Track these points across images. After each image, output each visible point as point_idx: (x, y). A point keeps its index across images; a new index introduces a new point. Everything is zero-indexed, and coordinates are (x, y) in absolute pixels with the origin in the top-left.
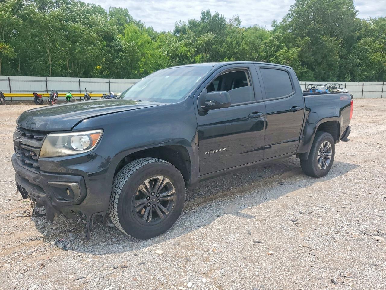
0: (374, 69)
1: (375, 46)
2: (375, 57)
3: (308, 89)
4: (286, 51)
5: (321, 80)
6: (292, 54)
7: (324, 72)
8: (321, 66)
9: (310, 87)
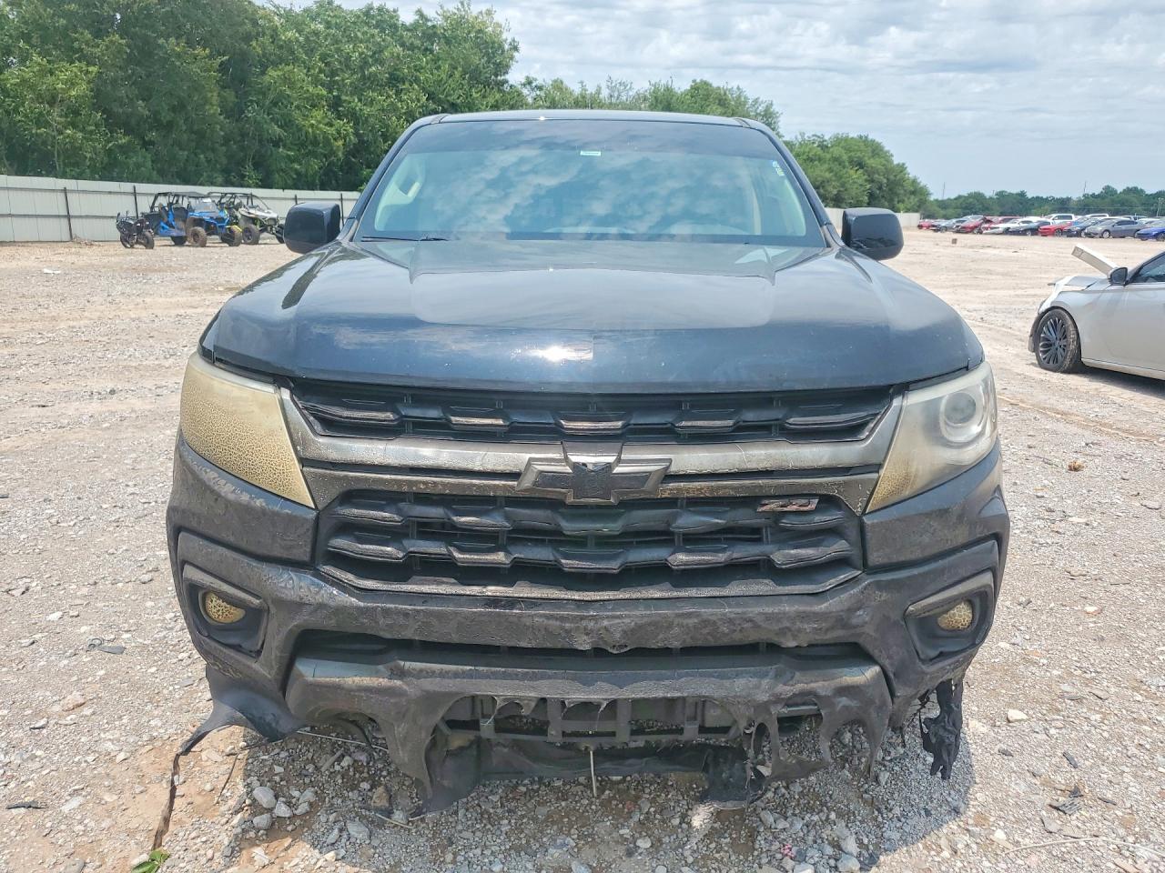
0: (314, 154)
1: (308, 91)
2: (313, 122)
3: (157, 209)
4: (44, 72)
5: (178, 181)
6: (72, 83)
7: (186, 153)
8: (174, 136)
9: (163, 201)
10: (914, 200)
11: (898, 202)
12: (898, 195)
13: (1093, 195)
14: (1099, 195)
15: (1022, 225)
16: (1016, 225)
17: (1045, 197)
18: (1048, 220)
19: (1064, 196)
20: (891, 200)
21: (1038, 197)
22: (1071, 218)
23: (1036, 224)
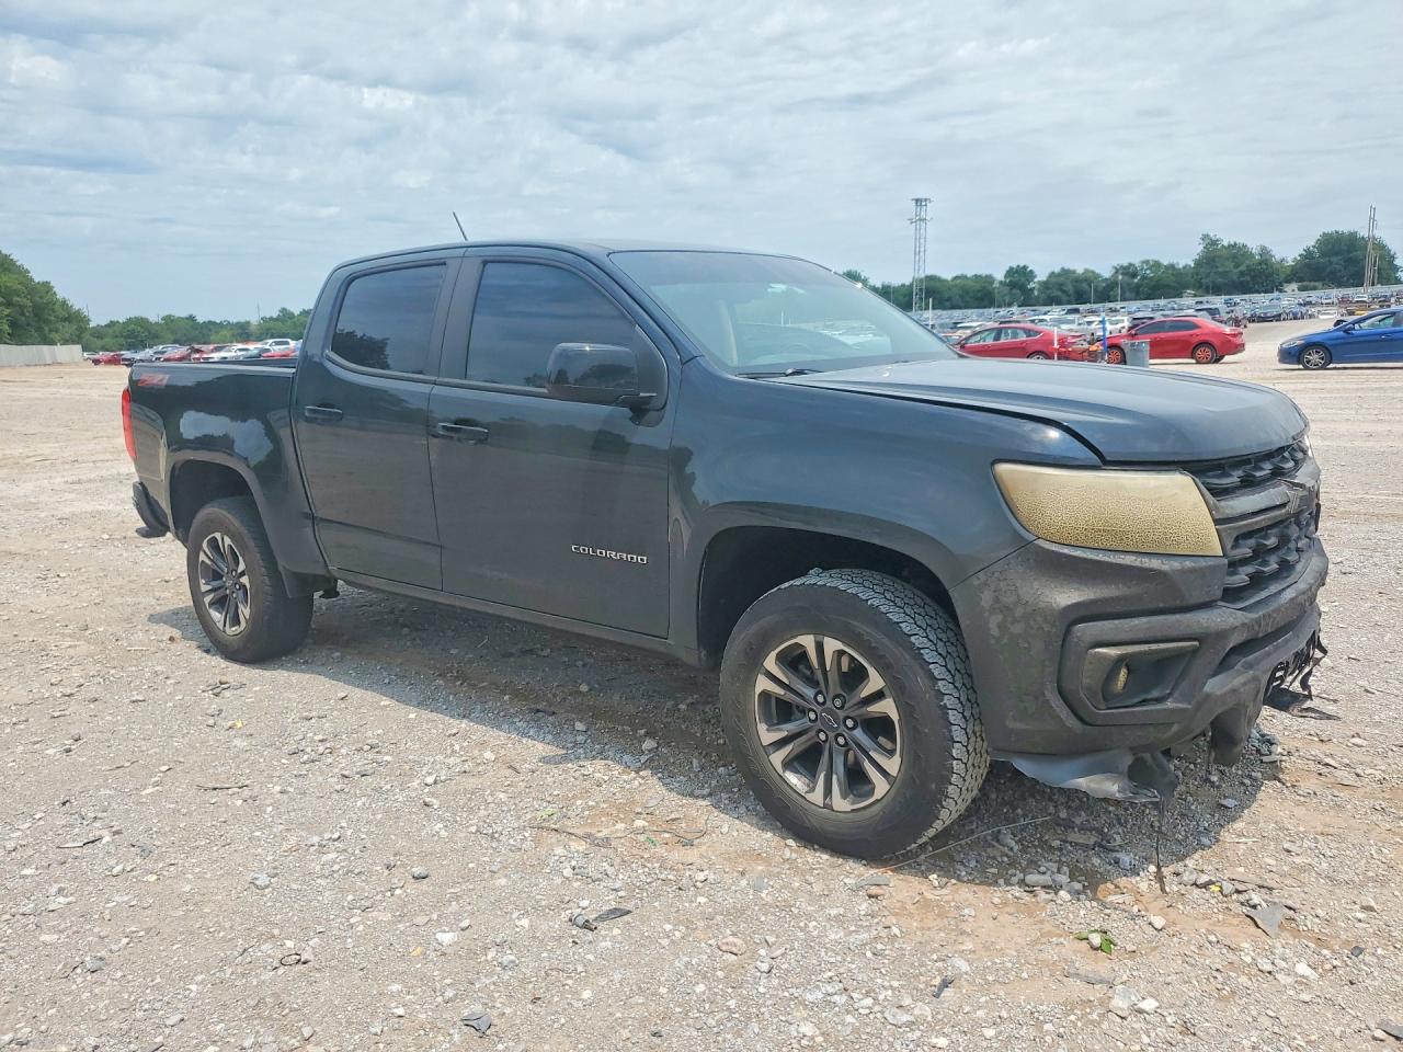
10: (70, 329)
11: (51, 331)
12: (47, 322)
13: (271, 319)
14: (277, 319)
15: (240, 353)
16: (233, 354)
17: (218, 321)
18: (267, 347)
19: (242, 320)
20: (40, 330)
21: (210, 322)
22: (287, 343)
23: (256, 352)
